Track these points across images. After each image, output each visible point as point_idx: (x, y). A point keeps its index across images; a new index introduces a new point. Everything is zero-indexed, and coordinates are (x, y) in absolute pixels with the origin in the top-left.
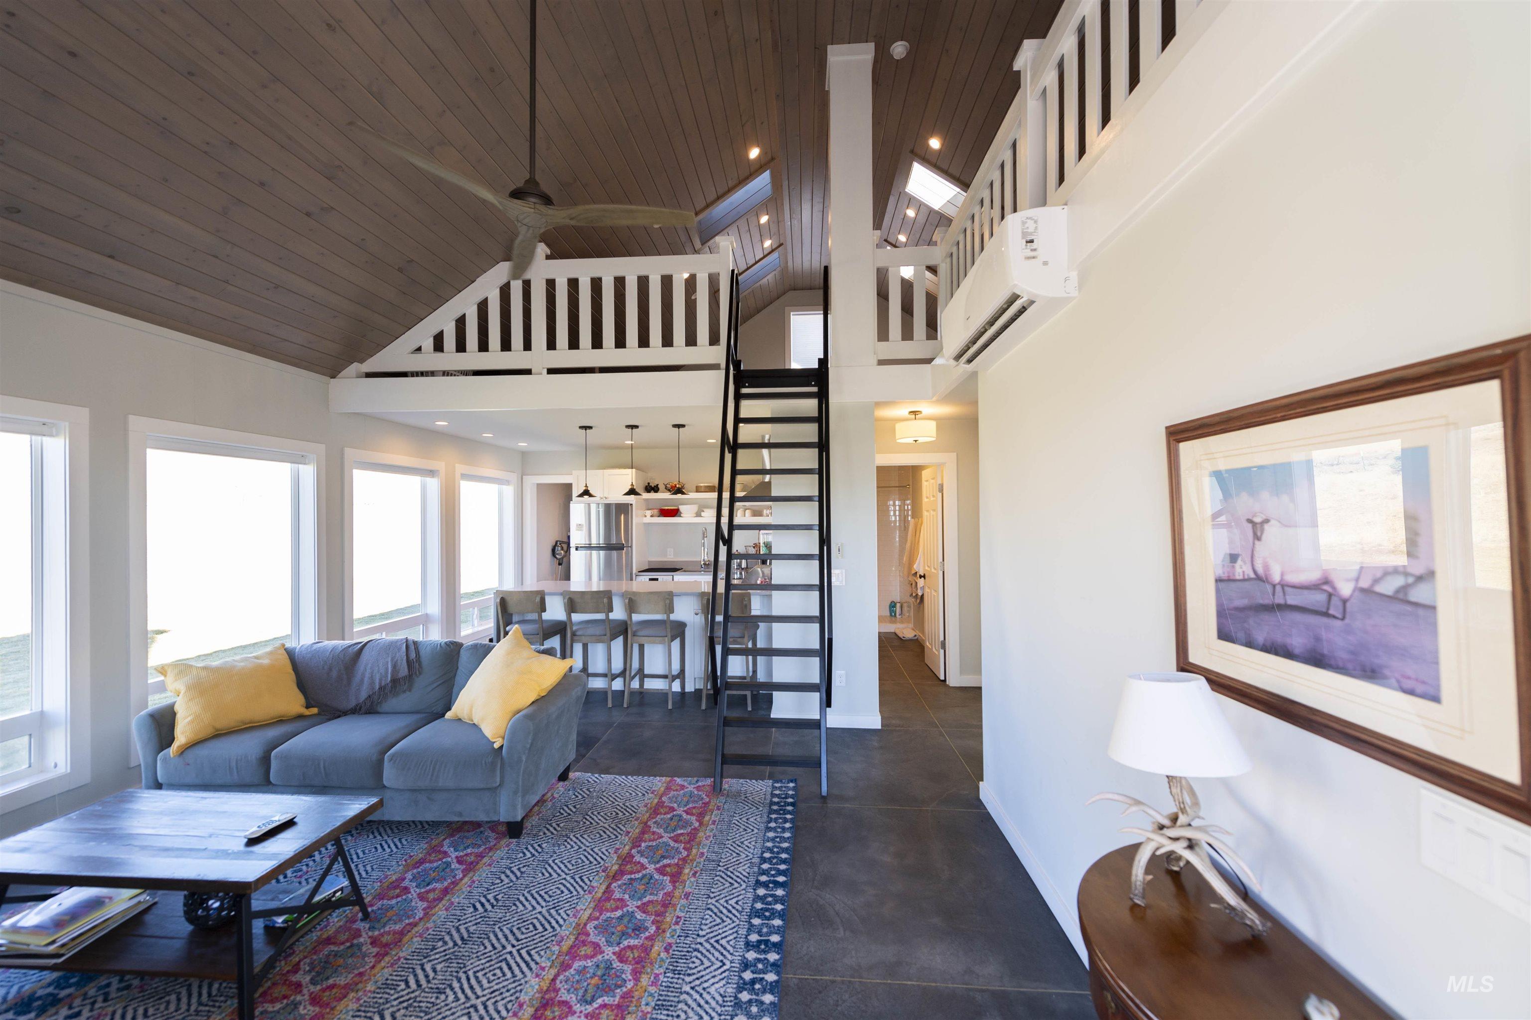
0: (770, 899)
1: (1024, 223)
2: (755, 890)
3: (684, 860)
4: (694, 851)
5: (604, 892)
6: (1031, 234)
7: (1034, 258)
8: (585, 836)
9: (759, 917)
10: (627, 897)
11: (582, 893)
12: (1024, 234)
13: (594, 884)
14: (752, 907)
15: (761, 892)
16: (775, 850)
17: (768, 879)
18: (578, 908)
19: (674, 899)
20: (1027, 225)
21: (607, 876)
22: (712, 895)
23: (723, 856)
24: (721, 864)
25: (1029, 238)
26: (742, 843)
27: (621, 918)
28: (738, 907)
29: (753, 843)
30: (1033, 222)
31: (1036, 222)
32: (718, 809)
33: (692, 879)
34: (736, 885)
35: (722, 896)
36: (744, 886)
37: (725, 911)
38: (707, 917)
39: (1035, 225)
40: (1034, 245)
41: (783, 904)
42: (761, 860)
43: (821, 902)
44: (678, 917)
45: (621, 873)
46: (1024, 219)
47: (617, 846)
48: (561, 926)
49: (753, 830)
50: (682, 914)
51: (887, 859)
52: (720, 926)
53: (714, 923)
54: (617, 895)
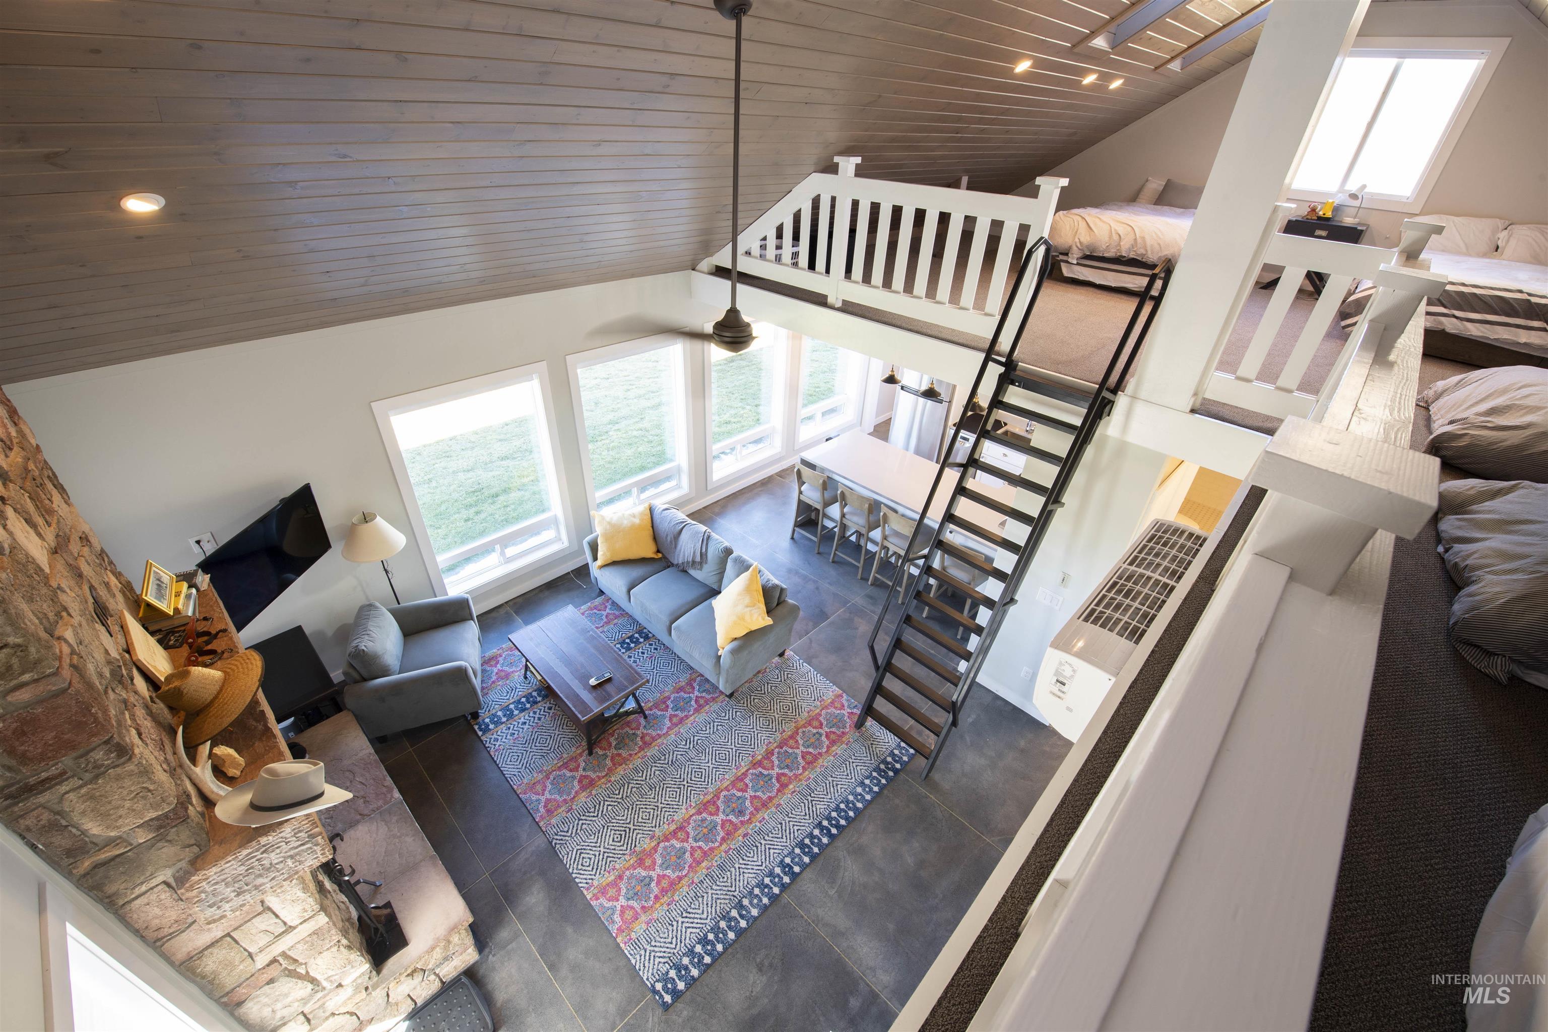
0: (816, 841)
1: (1061, 664)
2: (814, 828)
3: (796, 776)
4: (807, 773)
5: (743, 774)
6: (1065, 677)
7: (1059, 697)
8: (761, 719)
9: (801, 848)
10: (751, 785)
11: (733, 766)
12: (1057, 673)
13: (743, 764)
14: (803, 840)
15: (816, 832)
16: (851, 805)
17: (827, 825)
18: (726, 776)
19: (770, 804)
20: (1063, 668)
21: (751, 762)
22: (790, 815)
23: (818, 789)
24: (812, 795)
25: (1061, 679)
26: (837, 785)
27: (739, 798)
28: (796, 834)
29: (843, 790)
30: (1071, 669)
31: (1074, 671)
32: (847, 744)
33: (789, 796)
34: (807, 817)
35: (795, 820)
36: (810, 821)
37: (788, 831)
38: (777, 829)
39: (1072, 673)
40: (1064, 688)
41: (819, 850)
42: (836, 808)
43: (842, 864)
44: (764, 819)
45: (760, 764)
46: (1063, 661)
47: (771, 740)
48: (712, 784)
49: (852, 778)
50: (767, 817)
51: (910, 860)
52: (778, 840)
53: (777, 836)
54: (747, 781)
